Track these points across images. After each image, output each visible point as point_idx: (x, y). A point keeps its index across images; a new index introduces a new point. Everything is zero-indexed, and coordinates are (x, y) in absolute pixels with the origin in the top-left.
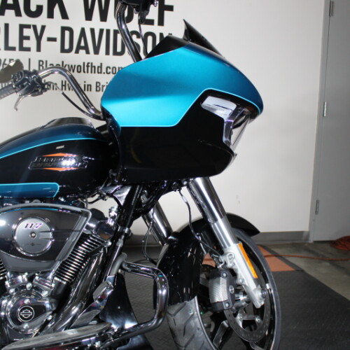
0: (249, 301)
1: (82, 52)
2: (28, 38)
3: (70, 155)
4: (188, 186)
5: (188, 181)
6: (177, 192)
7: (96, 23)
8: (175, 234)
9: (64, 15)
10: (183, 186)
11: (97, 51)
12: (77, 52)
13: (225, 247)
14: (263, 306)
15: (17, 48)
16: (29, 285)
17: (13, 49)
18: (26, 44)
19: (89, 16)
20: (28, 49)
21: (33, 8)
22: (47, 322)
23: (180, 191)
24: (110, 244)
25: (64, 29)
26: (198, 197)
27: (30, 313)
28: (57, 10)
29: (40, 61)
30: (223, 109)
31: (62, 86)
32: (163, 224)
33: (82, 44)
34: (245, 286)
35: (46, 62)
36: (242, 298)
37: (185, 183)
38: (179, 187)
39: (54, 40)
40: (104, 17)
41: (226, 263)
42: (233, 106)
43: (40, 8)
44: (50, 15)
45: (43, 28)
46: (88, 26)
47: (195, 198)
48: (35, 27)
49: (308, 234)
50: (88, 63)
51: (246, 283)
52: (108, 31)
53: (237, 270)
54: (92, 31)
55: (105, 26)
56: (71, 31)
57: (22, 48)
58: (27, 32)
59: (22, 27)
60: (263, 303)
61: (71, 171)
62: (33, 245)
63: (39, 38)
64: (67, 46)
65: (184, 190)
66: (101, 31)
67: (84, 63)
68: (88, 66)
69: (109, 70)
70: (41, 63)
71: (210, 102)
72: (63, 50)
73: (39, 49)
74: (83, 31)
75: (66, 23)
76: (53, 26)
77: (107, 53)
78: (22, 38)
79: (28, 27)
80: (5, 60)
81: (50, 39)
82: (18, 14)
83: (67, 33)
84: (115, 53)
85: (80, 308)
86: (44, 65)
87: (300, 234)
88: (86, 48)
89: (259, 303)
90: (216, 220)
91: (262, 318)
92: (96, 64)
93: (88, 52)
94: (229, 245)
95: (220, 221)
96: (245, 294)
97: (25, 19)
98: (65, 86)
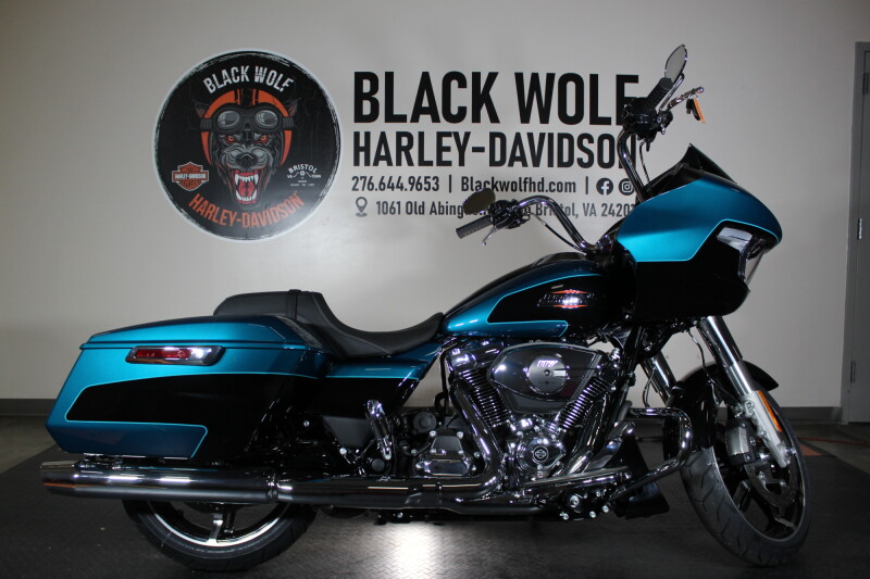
0: (773, 460)
1: (518, 164)
2: (448, 149)
3: (573, 292)
4: (698, 326)
5: (699, 320)
6: (686, 333)
7: (535, 126)
8: (679, 384)
9: (494, 118)
10: (693, 326)
11: (536, 163)
12: (511, 164)
13: (743, 394)
14: (788, 466)
15: (435, 163)
16: (536, 428)
17: (430, 163)
18: (446, 156)
19: (525, 118)
20: (449, 163)
21: (454, 111)
22: (557, 468)
23: (688, 331)
24: (614, 389)
25: (493, 136)
26: (710, 337)
27: (545, 454)
28: (484, 111)
29: (463, 178)
30: (738, 241)
32: (665, 373)
33: (518, 154)
34: (767, 440)
35: (472, 179)
36: (763, 456)
37: (695, 323)
38: (687, 327)
39: (481, 150)
40: (544, 119)
41: (744, 413)
42: (749, 237)
43: (462, 110)
44: (476, 119)
45: (467, 135)
46: (524, 129)
47: (707, 340)
48: (456, 135)
49: (840, 410)
50: (526, 179)
51: (768, 436)
52: (551, 135)
53: (756, 420)
54: (530, 136)
55: (546, 129)
56: (503, 137)
57: (441, 163)
58: (447, 141)
59: (440, 135)
60: (789, 462)
61: (574, 310)
62: (547, 383)
63: (462, 149)
64: (498, 158)
65: (694, 330)
66: (542, 136)
67: (520, 179)
68: (525, 182)
69: (553, 187)
70: (465, 180)
71: (725, 233)
72: (493, 163)
73: (462, 163)
74: (518, 136)
75: (496, 128)
76: (480, 133)
77: (550, 164)
78: (441, 149)
79: (448, 134)
80: (420, 178)
81: (475, 150)
82: (436, 119)
83: (498, 140)
84: (561, 164)
85: (589, 456)
86: (469, 183)
87: (828, 410)
88: (523, 159)
89: (784, 462)
90: (731, 363)
91: (787, 481)
92: (537, 180)
93: (525, 164)
94: (747, 392)
95: (736, 364)
96: (767, 451)
97: (445, 126)
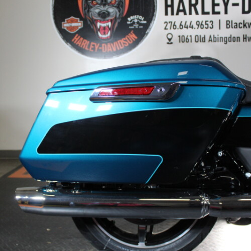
2: (218, 5)
15: (211, 13)
17: (208, 13)
18: (217, 9)
20: (219, 13)
29: (227, 21)
31: (244, 38)
35: (232, 21)
39: (237, 5)
57: (214, 13)
63: (226, 4)
64: (247, 9)
70: (228, 23)
72: (244, 12)
73: (226, 12)
78: (214, 5)
80: (202, 22)
81: (234, 5)
86: (230, 24)
98: (246, 38)
